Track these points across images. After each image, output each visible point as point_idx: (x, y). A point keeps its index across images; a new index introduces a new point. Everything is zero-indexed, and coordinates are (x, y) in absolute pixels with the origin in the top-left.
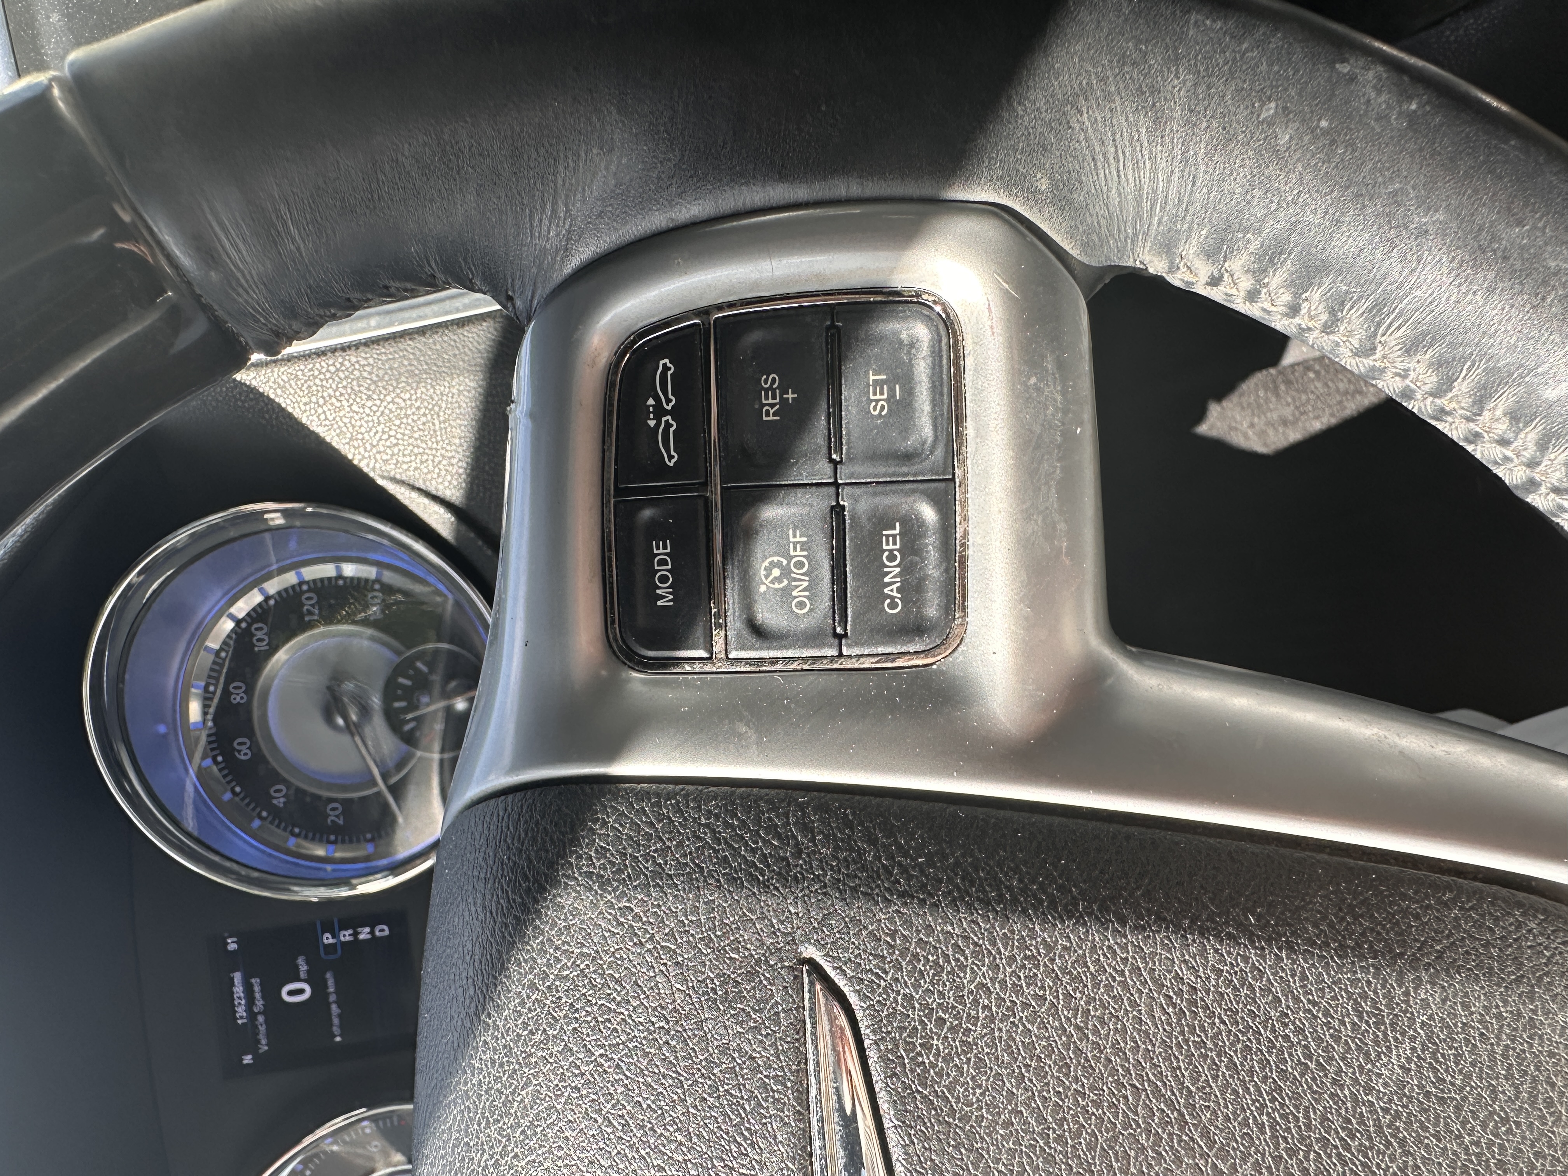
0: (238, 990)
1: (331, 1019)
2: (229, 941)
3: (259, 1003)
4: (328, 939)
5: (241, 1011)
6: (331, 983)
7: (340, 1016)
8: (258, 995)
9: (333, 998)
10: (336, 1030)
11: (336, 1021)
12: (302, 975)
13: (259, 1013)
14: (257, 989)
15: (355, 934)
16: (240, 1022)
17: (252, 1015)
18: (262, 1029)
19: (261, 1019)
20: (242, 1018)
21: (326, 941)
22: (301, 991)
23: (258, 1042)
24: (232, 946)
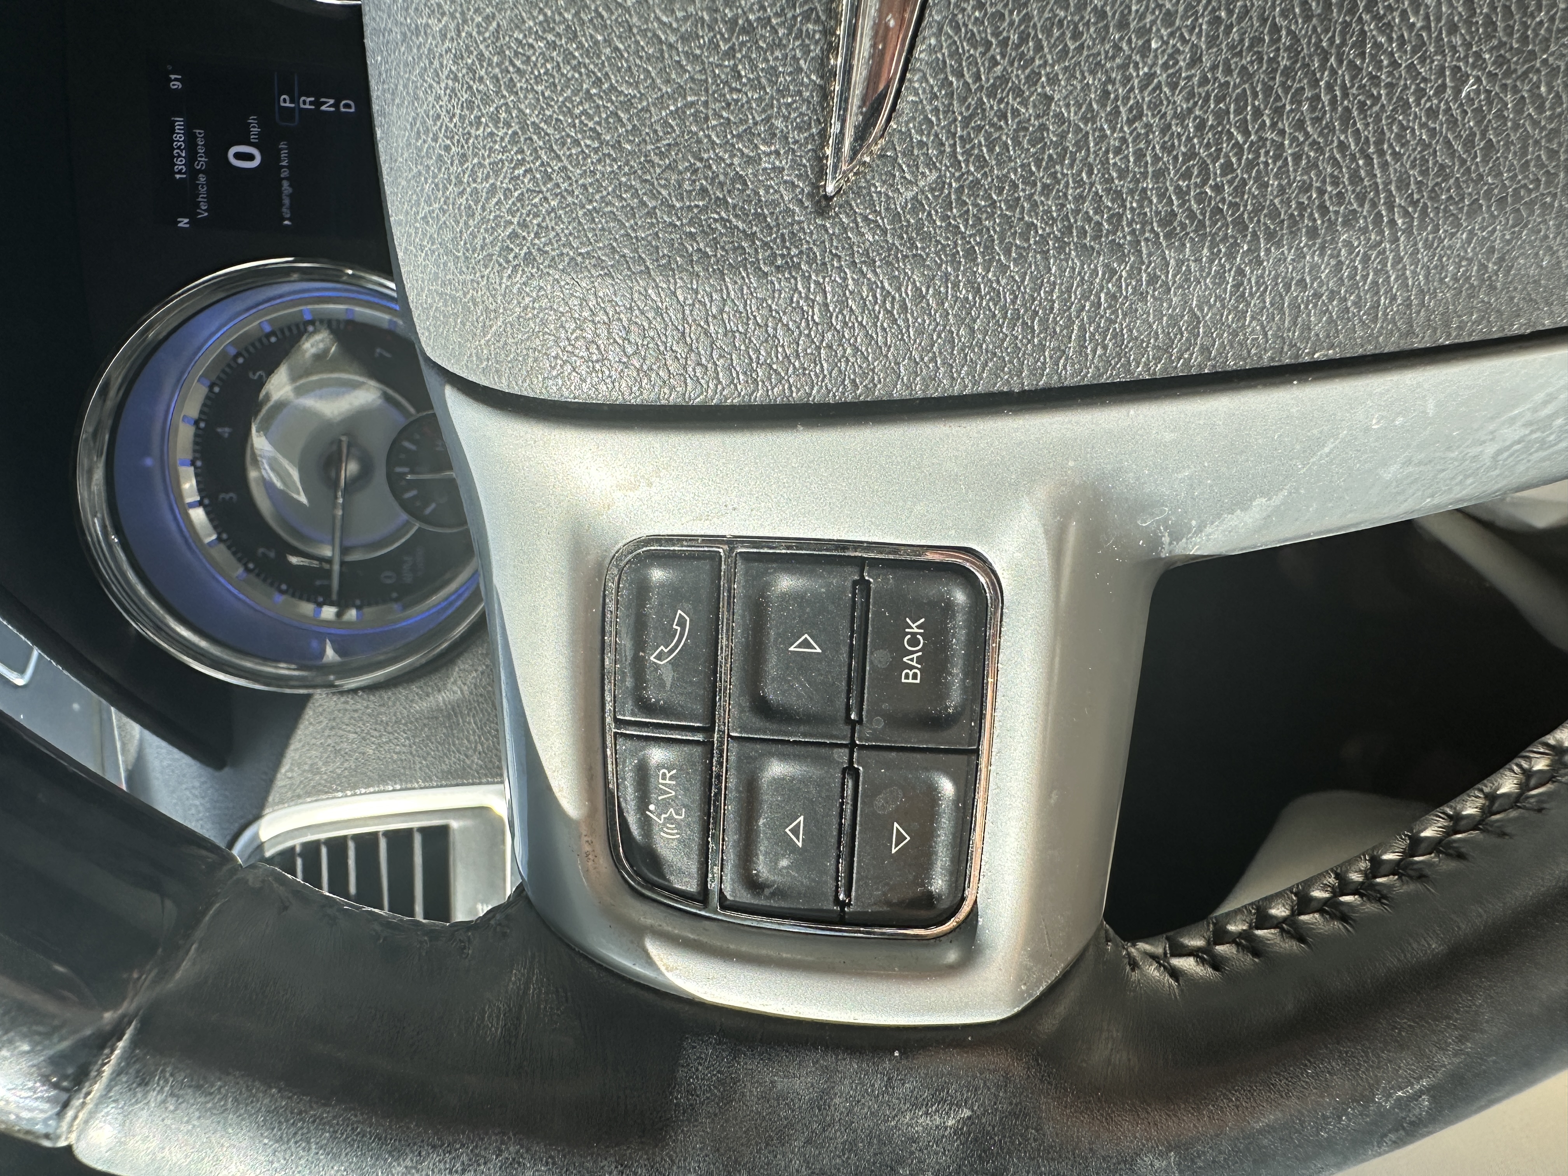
0: (179, 138)
1: (281, 199)
2: (173, 77)
3: (202, 161)
4: (285, 101)
5: (180, 164)
6: (284, 154)
7: (291, 196)
8: (201, 150)
9: (285, 173)
10: (286, 212)
11: (286, 201)
12: (253, 138)
13: (200, 171)
14: (200, 142)
15: (318, 104)
16: (178, 176)
17: (193, 173)
18: (203, 190)
19: (202, 179)
20: (180, 172)
21: (283, 104)
22: (250, 157)
23: (197, 205)
24: (176, 85)
